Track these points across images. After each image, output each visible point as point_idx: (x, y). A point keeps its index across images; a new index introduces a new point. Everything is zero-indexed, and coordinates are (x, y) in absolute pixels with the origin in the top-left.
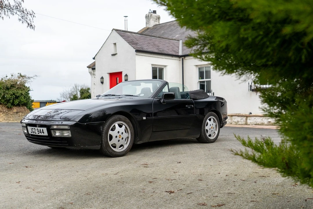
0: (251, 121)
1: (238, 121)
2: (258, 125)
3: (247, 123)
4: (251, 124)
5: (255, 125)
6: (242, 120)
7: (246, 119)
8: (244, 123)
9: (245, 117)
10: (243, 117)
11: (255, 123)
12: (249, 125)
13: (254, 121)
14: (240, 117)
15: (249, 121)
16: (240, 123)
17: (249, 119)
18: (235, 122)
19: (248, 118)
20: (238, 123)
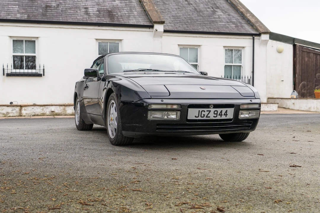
0: (28, 112)
1: (8, 113)
2: (38, 115)
3: (21, 115)
4: (28, 115)
5: (33, 116)
6: (14, 111)
7: (21, 110)
8: (18, 114)
9: (19, 107)
10: (15, 108)
11: (33, 114)
12: (24, 116)
13: (32, 111)
14: (11, 107)
15: (24, 112)
16: (11, 115)
17: (25, 110)
18: (4, 114)
19: (23, 108)
20: (9, 115)
